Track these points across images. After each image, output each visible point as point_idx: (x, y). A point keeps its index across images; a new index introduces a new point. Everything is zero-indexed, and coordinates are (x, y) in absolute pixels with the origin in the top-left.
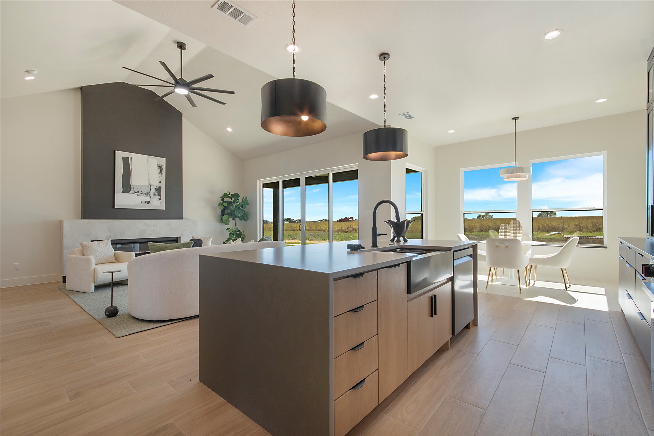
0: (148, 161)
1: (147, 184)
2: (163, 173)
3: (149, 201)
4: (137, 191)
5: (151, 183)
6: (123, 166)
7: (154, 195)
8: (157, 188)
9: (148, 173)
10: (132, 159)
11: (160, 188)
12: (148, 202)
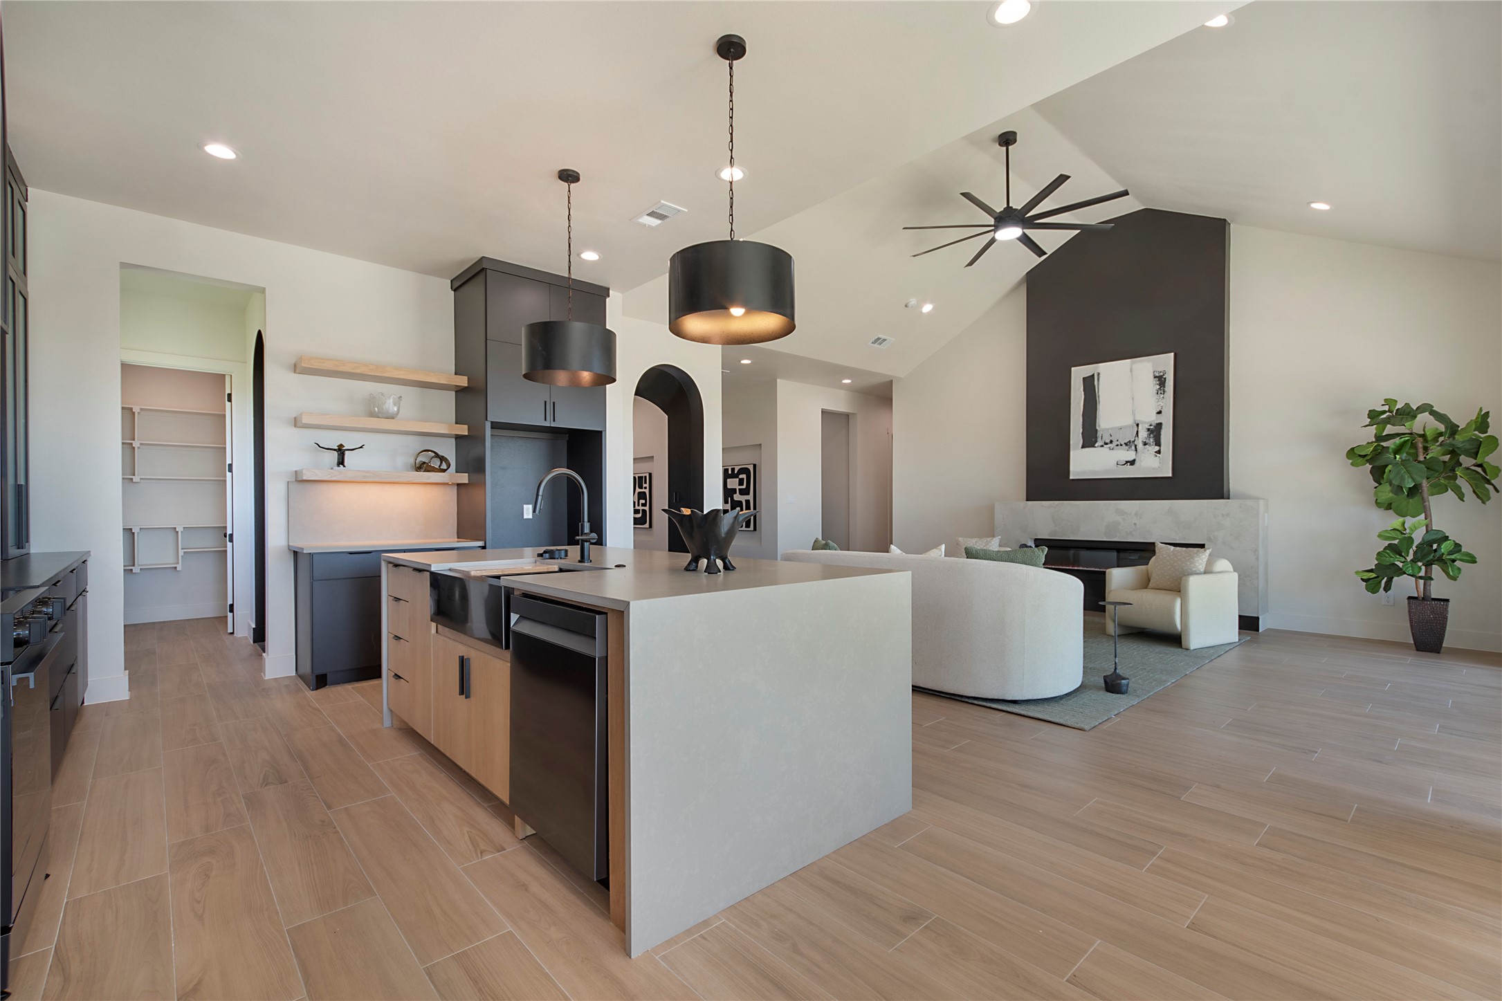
0: (1131, 371)
1: (1129, 421)
2: (1166, 389)
3: (1134, 460)
4: (1108, 441)
5: (1139, 418)
6: (1085, 394)
7: (1145, 444)
8: (1152, 427)
9: (1133, 399)
10: (1101, 375)
11: (1159, 426)
12: (1132, 463)
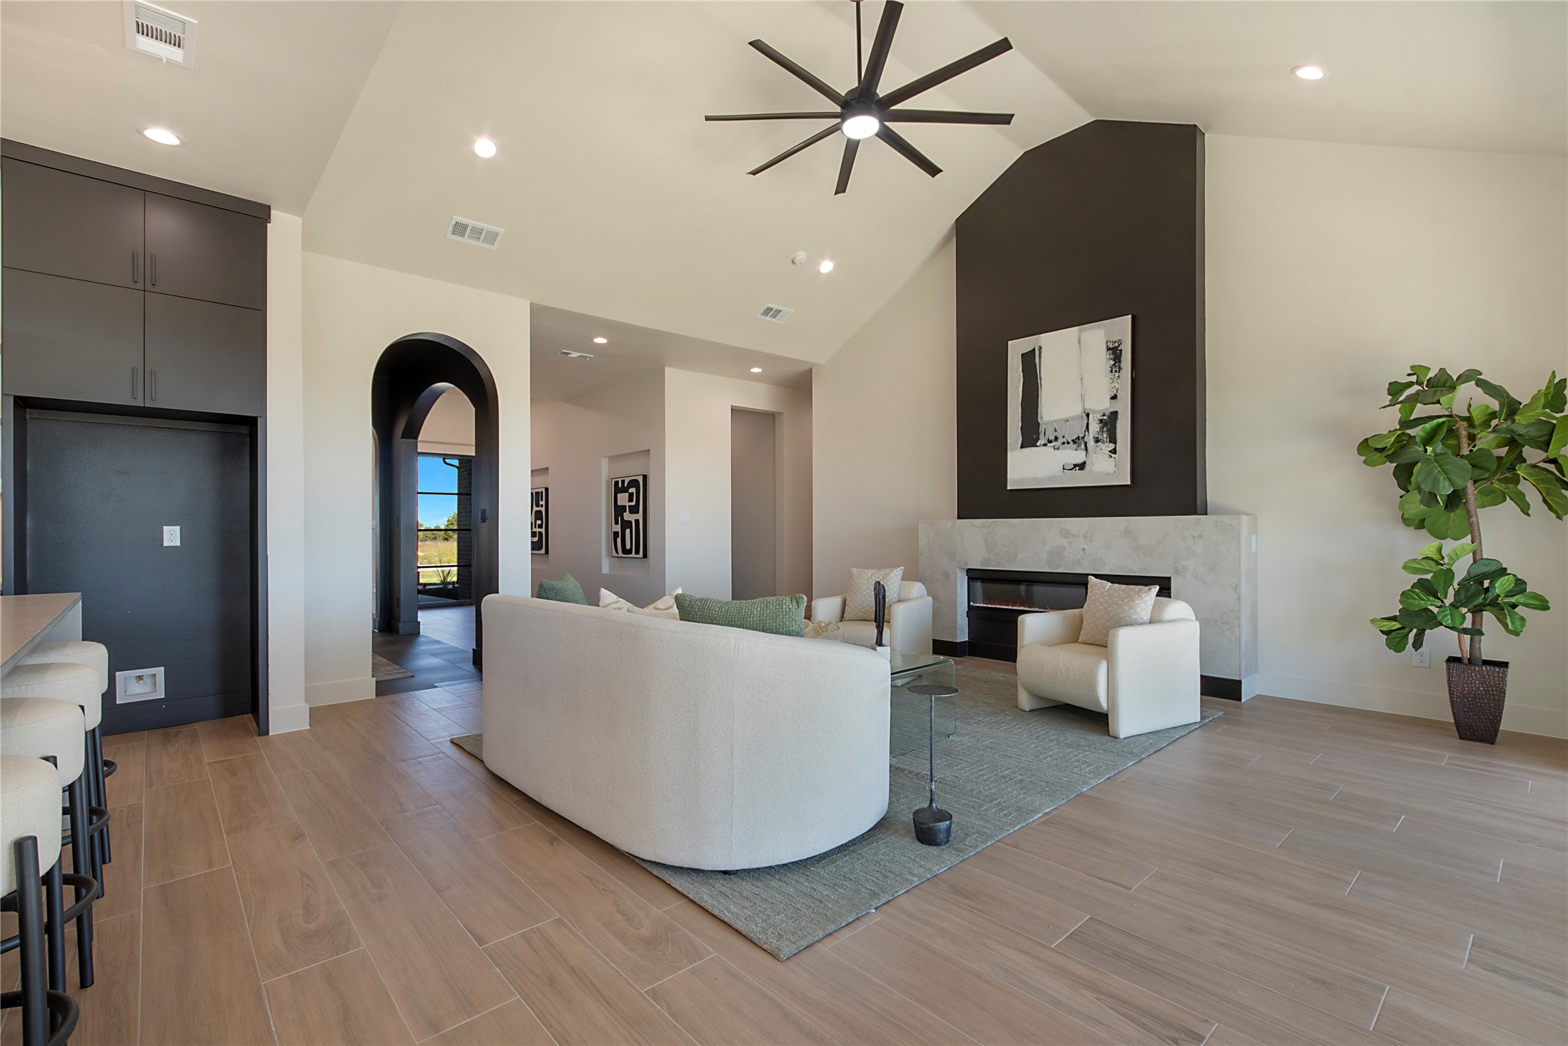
0: (1079, 342)
1: (1077, 410)
2: (1122, 365)
3: (1084, 463)
4: (1052, 438)
5: (1090, 406)
6: (1023, 376)
7: (1097, 441)
8: (1105, 418)
9: (1082, 379)
10: (1043, 350)
11: (1114, 415)
12: (1082, 466)
